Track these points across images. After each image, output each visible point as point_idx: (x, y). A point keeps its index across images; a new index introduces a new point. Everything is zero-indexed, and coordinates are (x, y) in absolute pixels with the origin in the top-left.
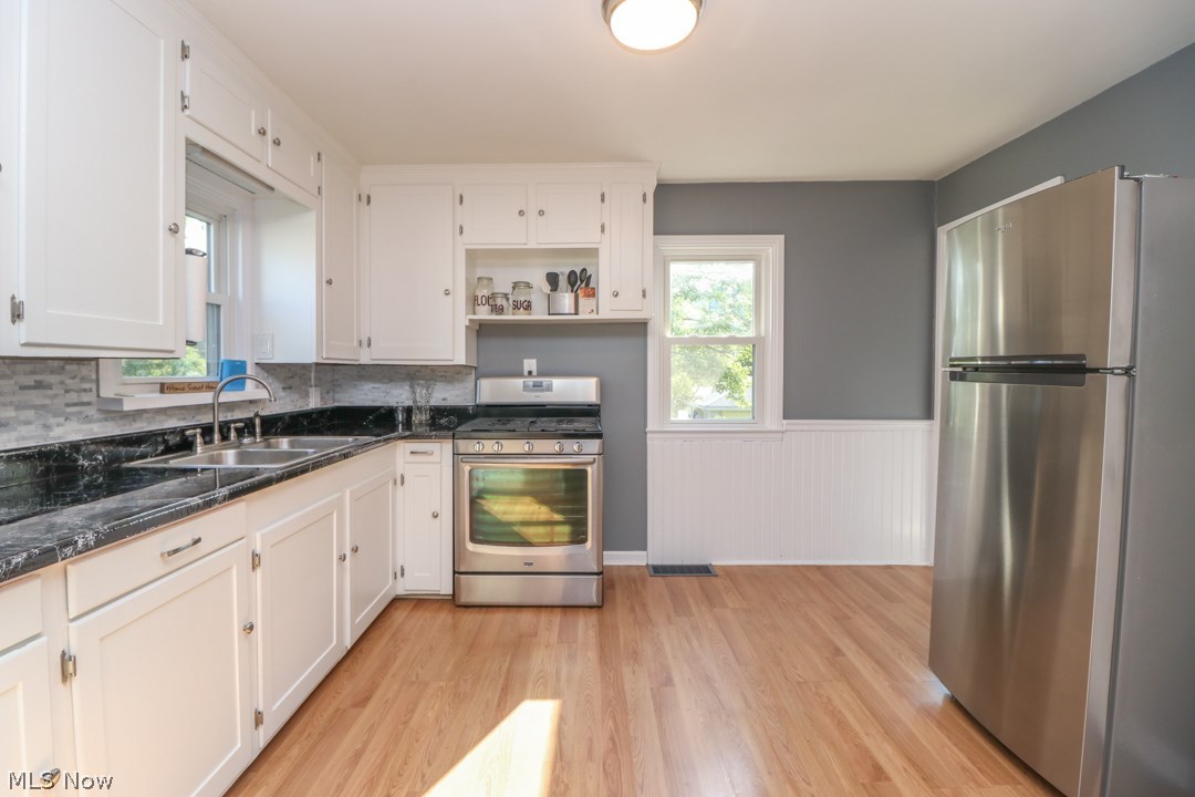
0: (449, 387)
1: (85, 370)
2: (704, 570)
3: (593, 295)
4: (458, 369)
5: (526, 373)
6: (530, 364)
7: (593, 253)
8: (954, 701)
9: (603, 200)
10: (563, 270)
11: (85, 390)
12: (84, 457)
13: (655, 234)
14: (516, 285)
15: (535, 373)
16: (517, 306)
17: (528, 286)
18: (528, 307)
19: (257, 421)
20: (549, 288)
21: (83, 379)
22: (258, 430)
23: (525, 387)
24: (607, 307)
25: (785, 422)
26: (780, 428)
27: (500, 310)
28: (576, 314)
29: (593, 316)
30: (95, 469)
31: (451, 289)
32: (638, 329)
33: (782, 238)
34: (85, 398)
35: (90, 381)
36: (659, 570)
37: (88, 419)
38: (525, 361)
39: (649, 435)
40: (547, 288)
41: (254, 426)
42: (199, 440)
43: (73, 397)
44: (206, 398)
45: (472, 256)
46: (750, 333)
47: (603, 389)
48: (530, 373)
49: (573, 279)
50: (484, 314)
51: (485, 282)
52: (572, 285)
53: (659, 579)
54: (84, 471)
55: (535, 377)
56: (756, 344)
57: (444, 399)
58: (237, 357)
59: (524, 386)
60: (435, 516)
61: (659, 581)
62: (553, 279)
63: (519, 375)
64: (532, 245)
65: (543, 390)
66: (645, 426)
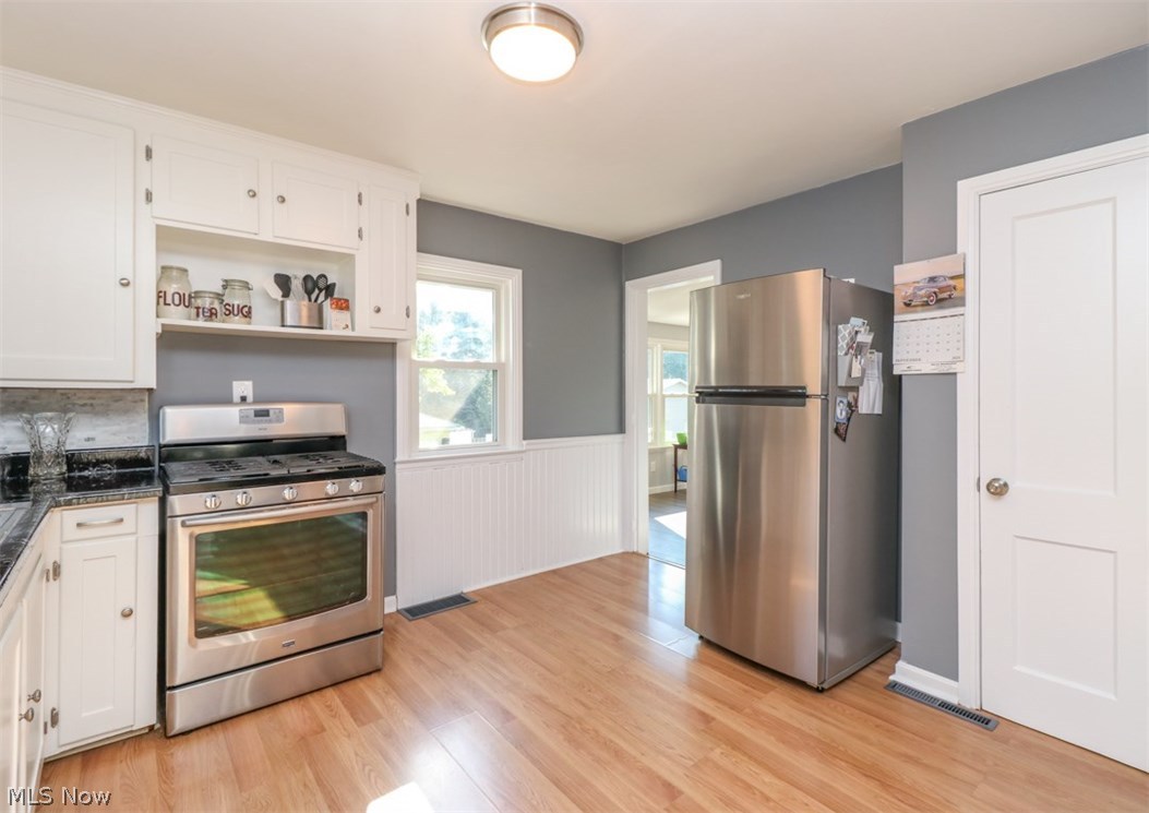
0: (101, 421)
2: (458, 601)
3: (347, 308)
4: (119, 393)
5: (236, 398)
6: (242, 388)
7: (346, 260)
8: (706, 642)
9: (360, 202)
10: (297, 273)
13: (419, 250)
14: (227, 284)
15: (250, 399)
16: (230, 311)
17: (246, 286)
18: (248, 313)
20: (281, 293)
23: (243, 419)
24: (364, 324)
25: (525, 442)
26: (521, 449)
27: (212, 314)
28: (321, 328)
29: (348, 333)
31: (131, 279)
32: (384, 351)
33: (520, 271)
36: (416, 612)
38: (235, 383)
39: (398, 466)
40: (276, 293)
45: (167, 237)
46: (490, 358)
47: (349, 418)
48: (244, 399)
49: (310, 285)
50: (178, 317)
51: (175, 273)
52: (309, 293)
53: (422, 620)
55: (249, 404)
56: (496, 370)
57: (88, 439)
59: (241, 417)
60: (127, 614)
61: (423, 623)
62: (283, 282)
63: (228, 402)
64: (267, 236)
65: (270, 421)
66: (394, 456)
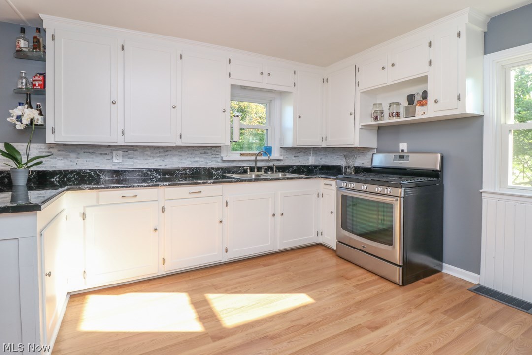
0: (365, 158)
1: (217, 149)
3: (426, 104)
5: (400, 151)
6: (403, 146)
9: (430, 46)
11: (217, 155)
12: (215, 171)
14: (391, 105)
15: (405, 151)
17: (398, 104)
18: (398, 115)
19: (274, 166)
20: (408, 103)
21: (217, 152)
22: (274, 170)
28: (414, 116)
29: (424, 117)
30: (218, 175)
31: (353, 113)
34: (217, 156)
35: (219, 152)
37: (218, 162)
39: (484, 195)
41: (273, 169)
42: (249, 170)
43: (214, 156)
44: (253, 158)
48: (403, 151)
51: (378, 105)
54: (215, 174)
58: (269, 145)
59: (394, 158)
60: (332, 213)
62: (411, 98)
63: (398, 152)
64: (390, 83)
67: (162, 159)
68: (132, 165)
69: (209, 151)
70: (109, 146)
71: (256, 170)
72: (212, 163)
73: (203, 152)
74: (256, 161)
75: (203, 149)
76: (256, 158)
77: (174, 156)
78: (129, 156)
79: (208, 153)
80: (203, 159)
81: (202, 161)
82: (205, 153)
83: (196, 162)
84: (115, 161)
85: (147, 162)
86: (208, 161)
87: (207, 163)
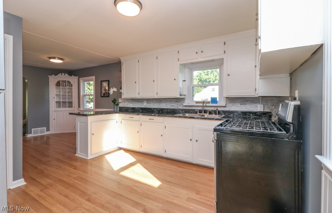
19: (217, 111)
22: (217, 113)
34: (183, 103)
35: (184, 101)
38: (296, 92)
42: (198, 112)
67: (159, 104)
68: (149, 106)
69: (179, 101)
70: (143, 99)
71: (203, 112)
72: (181, 107)
73: (176, 101)
74: (203, 106)
75: (176, 99)
76: (203, 104)
77: (164, 102)
78: (149, 103)
79: (178, 102)
80: (176, 105)
81: (175, 106)
82: (177, 101)
83: (173, 106)
84: (144, 104)
85: (153, 105)
86: (178, 106)
87: (178, 107)
